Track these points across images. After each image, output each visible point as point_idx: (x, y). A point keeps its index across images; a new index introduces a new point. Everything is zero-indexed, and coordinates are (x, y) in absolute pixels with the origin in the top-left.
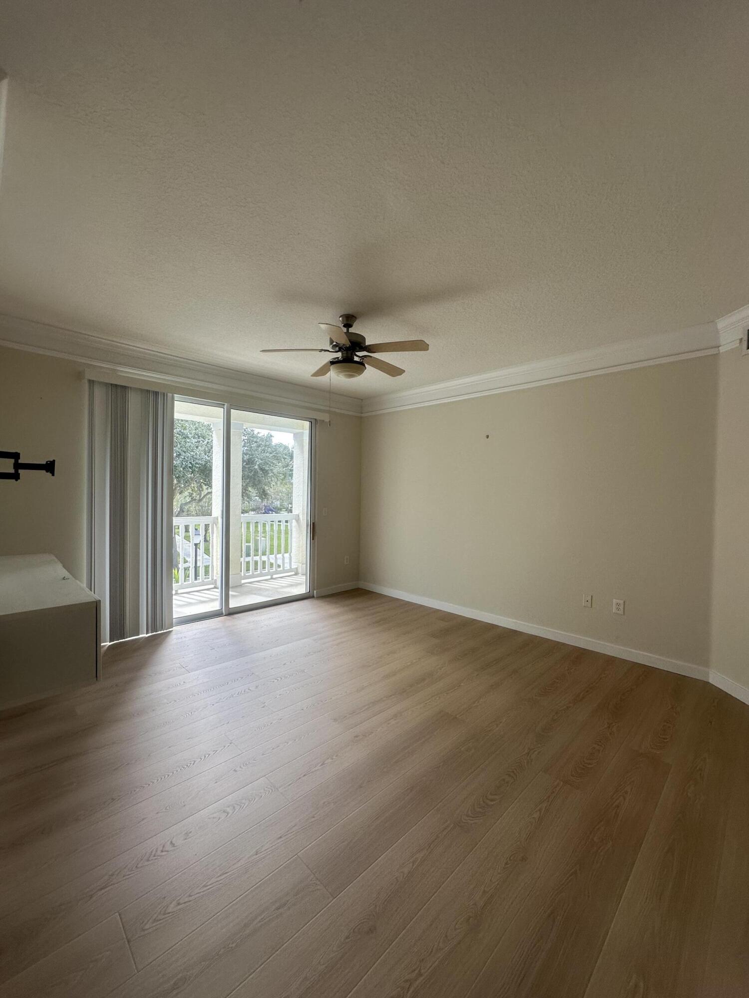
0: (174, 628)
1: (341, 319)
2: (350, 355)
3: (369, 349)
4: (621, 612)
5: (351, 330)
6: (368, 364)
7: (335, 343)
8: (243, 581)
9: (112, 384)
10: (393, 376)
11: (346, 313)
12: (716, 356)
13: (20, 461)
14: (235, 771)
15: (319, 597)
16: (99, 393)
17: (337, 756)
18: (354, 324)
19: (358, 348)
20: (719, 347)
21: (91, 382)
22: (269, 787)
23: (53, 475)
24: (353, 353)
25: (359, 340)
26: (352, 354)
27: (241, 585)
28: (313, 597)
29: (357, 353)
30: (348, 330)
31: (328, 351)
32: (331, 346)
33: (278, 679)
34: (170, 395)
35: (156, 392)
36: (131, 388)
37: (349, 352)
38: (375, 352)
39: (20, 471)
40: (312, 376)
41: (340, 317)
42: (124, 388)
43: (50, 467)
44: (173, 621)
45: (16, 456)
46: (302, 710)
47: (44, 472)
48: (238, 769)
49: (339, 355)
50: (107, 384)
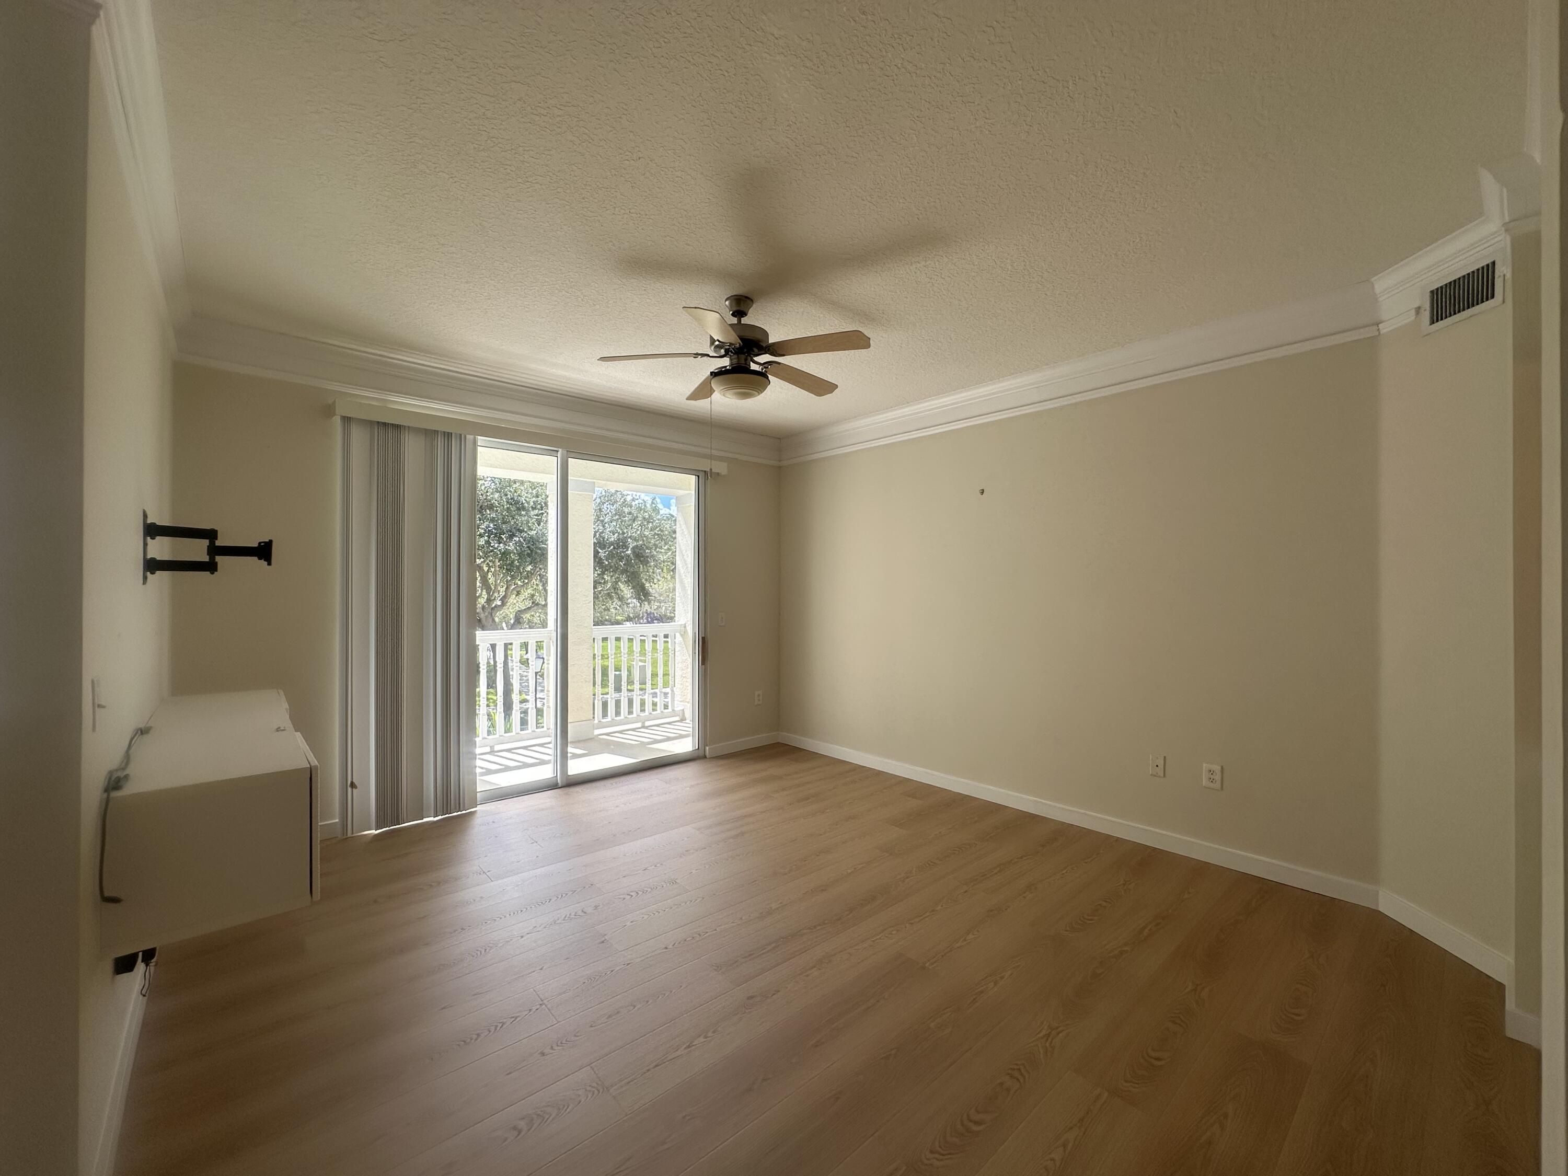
0: (479, 808)
1: (727, 303)
2: (743, 362)
3: (777, 349)
4: (1217, 785)
5: (745, 320)
6: (774, 375)
7: (717, 343)
8: (597, 732)
9: (378, 422)
10: (819, 394)
11: (735, 293)
12: (1373, 343)
13: (218, 543)
14: (543, 1054)
15: (711, 758)
16: (358, 436)
17: (714, 1032)
18: (750, 311)
19: (756, 350)
20: (1378, 325)
21: (347, 420)
22: (594, 1084)
23: (269, 564)
24: (749, 358)
25: (758, 336)
26: (746, 360)
27: (592, 738)
28: (705, 757)
29: (756, 359)
30: (739, 321)
31: (708, 355)
32: (713, 347)
33: (632, 894)
34: (470, 437)
35: (448, 433)
36: (409, 427)
37: (743, 357)
38: (784, 355)
39: (218, 559)
40: (687, 399)
41: (726, 300)
42: (398, 427)
44: (476, 794)
45: (211, 535)
46: (666, 948)
47: (255, 559)
48: (547, 1051)
49: (726, 362)
50: (371, 423)
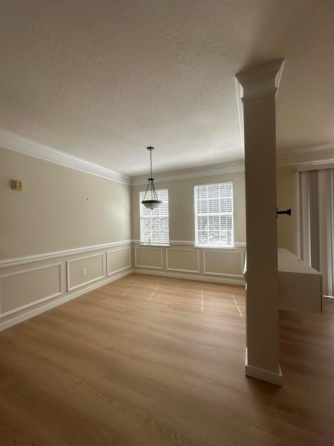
9: (310, 171)
13: (278, 211)
16: (304, 176)
21: (300, 172)
23: (290, 215)
36: (320, 170)
39: (278, 214)
42: (316, 171)
43: (289, 212)
47: (286, 214)
50: (307, 171)
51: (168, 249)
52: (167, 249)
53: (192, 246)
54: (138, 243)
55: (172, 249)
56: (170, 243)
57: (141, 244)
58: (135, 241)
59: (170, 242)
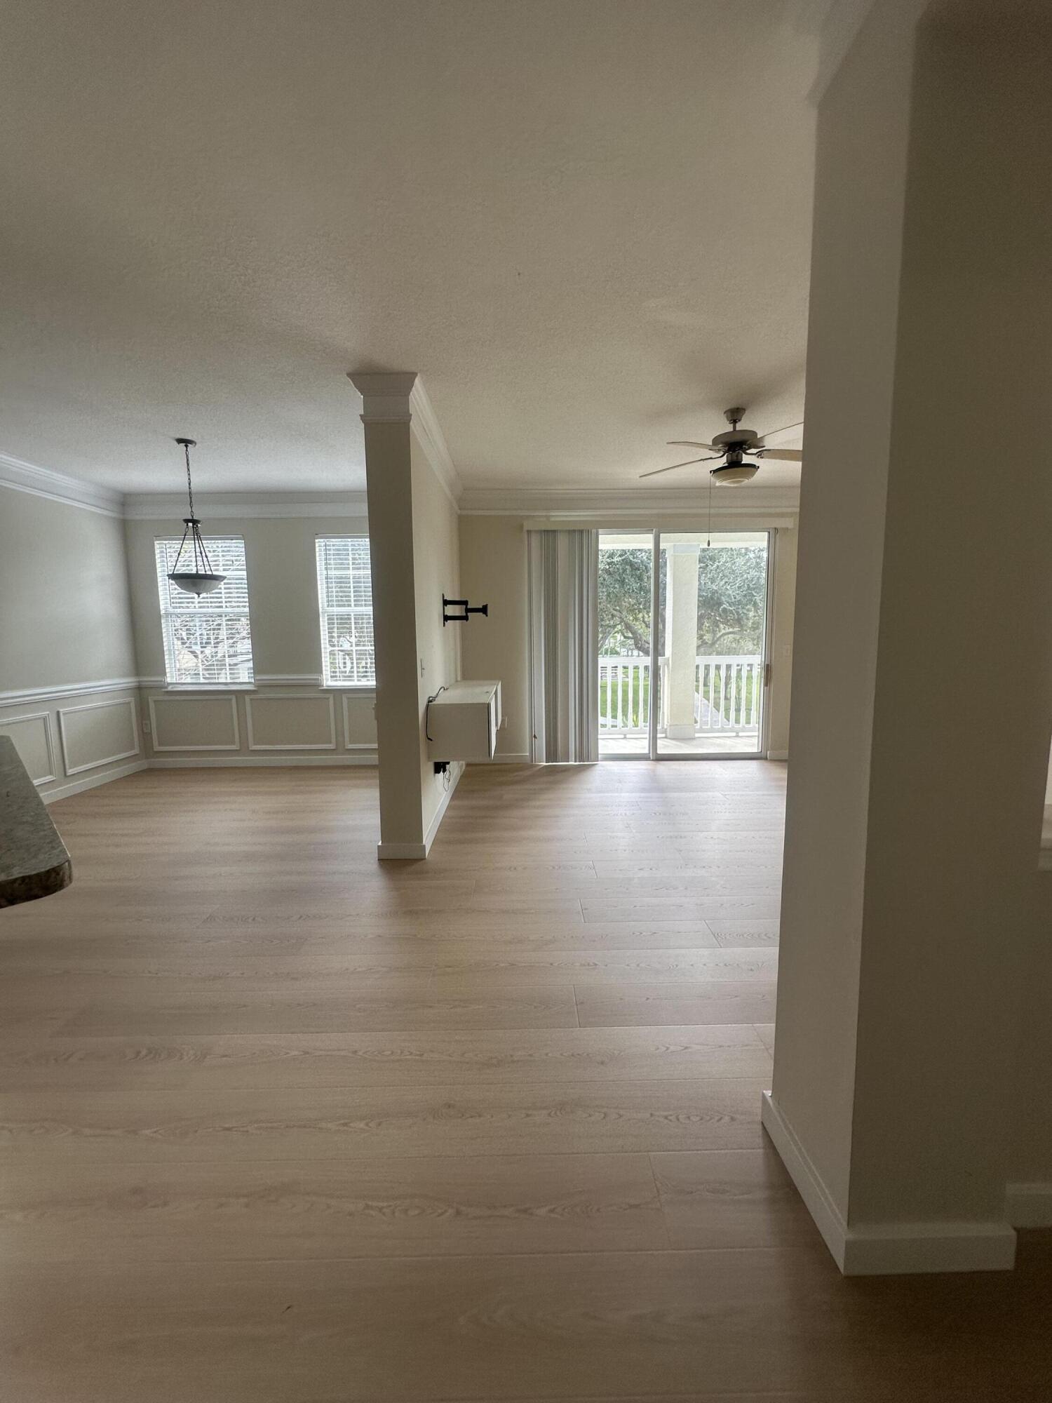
0: (598, 763)
2: (735, 458)
8: (697, 735)
9: (544, 530)
13: (469, 607)
15: (771, 760)
16: (535, 540)
18: (742, 418)
19: (747, 445)
21: (529, 532)
23: (487, 616)
24: (742, 453)
25: (748, 436)
26: (738, 456)
27: (694, 739)
28: (765, 758)
30: (735, 427)
31: (713, 458)
34: (594, 531)
35: (580, 530)
36: (560, 530)
37: (735, 453)
39: (469, 614)
41: (723, 413)
42: (554, 531)
43: (484, 610)
44: (597, 755)
45: (465, 603)
47: (481, 614)
49: (724, 460)
50: (541, 531)
51: (252, 697)
52: (247, 698)
53: (316, 685)
54: (161, 688)
55: (261, 696)
56: (257, 682)
57: (170, 688)
58: (148, 679)
59: (258, 678)
